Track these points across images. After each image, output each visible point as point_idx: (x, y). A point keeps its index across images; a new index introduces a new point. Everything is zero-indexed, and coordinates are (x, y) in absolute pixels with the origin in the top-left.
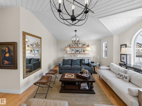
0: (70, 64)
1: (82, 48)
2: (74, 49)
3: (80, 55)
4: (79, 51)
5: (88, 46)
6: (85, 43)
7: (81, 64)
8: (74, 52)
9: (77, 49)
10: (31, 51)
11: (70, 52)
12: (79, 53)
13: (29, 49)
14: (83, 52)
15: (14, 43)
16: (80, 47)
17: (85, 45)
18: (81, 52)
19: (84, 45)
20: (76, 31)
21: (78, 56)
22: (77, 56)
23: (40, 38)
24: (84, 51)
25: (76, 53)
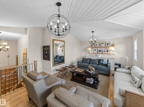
0: (89, 63)
1: (105, 48)
2: (96, 49)
3: (102, 55)
4: (102, 51)
5: (113, 45)
6: (109, 43)
7: (100, 64)
8: (96, 52)
9: (99, 49)
10: (63, 50)
11: (92, 52)
12: (102, 53)
13: (61, 49)
14: (107, 53)
15: (49, 46)
16: (103, 47)
17: (109, 45)
18: (104, 52)
19: (107, 45)
20: (93, 32)
21: (100, 56)
22: (98, 56)
23: (64, 41)
24: (108, 51)
25: (98, 52)
